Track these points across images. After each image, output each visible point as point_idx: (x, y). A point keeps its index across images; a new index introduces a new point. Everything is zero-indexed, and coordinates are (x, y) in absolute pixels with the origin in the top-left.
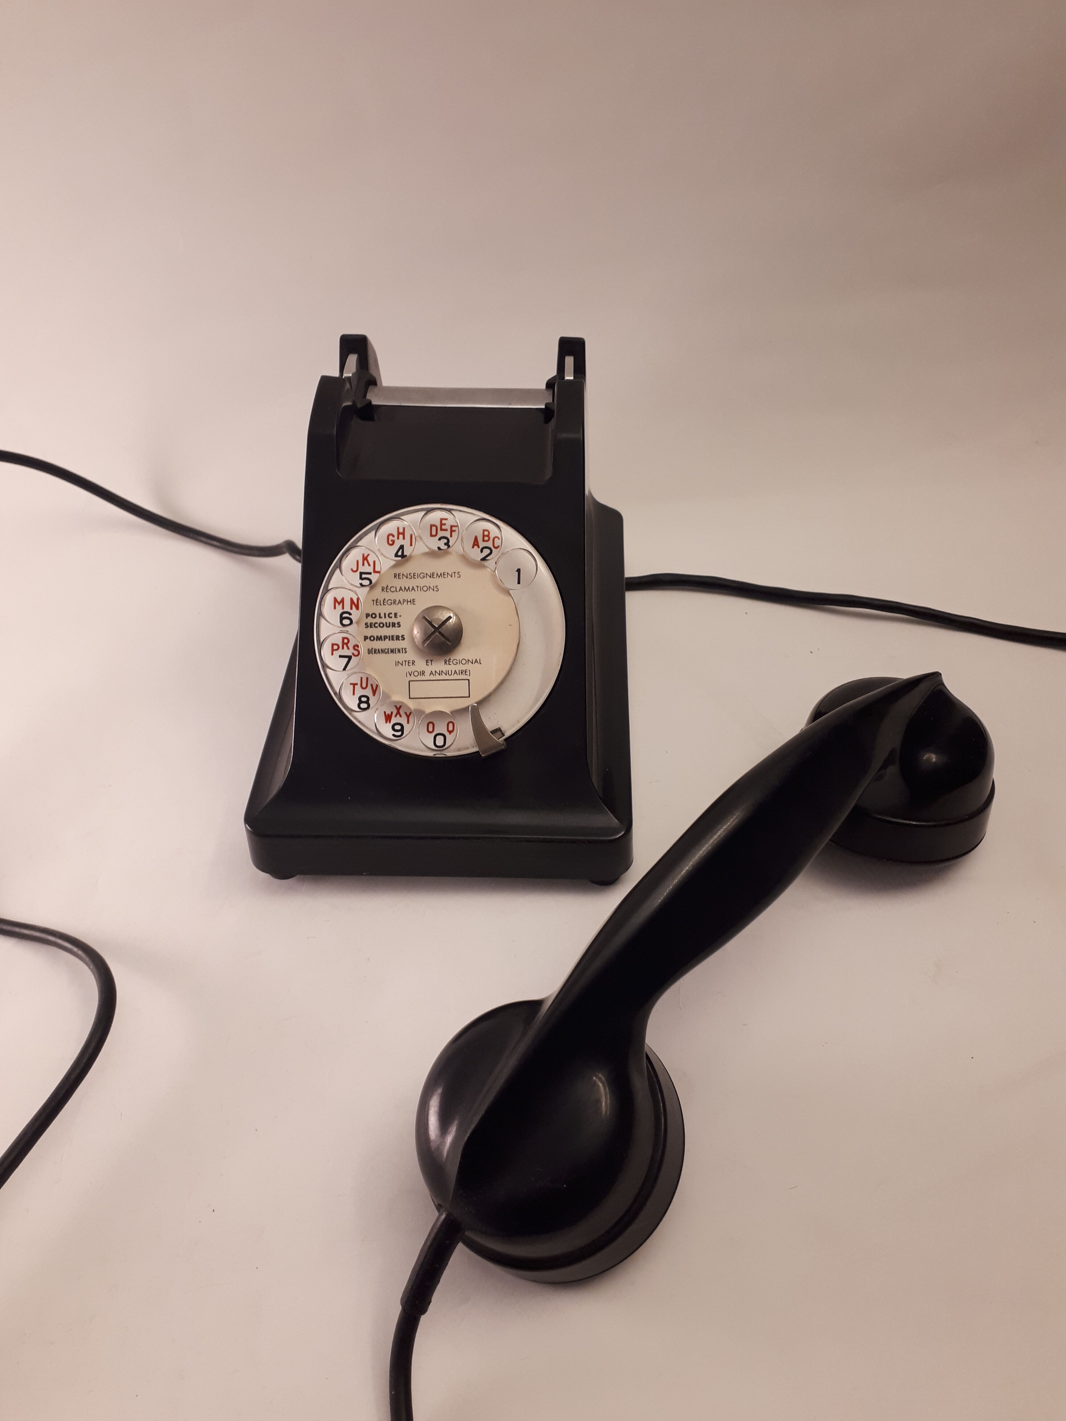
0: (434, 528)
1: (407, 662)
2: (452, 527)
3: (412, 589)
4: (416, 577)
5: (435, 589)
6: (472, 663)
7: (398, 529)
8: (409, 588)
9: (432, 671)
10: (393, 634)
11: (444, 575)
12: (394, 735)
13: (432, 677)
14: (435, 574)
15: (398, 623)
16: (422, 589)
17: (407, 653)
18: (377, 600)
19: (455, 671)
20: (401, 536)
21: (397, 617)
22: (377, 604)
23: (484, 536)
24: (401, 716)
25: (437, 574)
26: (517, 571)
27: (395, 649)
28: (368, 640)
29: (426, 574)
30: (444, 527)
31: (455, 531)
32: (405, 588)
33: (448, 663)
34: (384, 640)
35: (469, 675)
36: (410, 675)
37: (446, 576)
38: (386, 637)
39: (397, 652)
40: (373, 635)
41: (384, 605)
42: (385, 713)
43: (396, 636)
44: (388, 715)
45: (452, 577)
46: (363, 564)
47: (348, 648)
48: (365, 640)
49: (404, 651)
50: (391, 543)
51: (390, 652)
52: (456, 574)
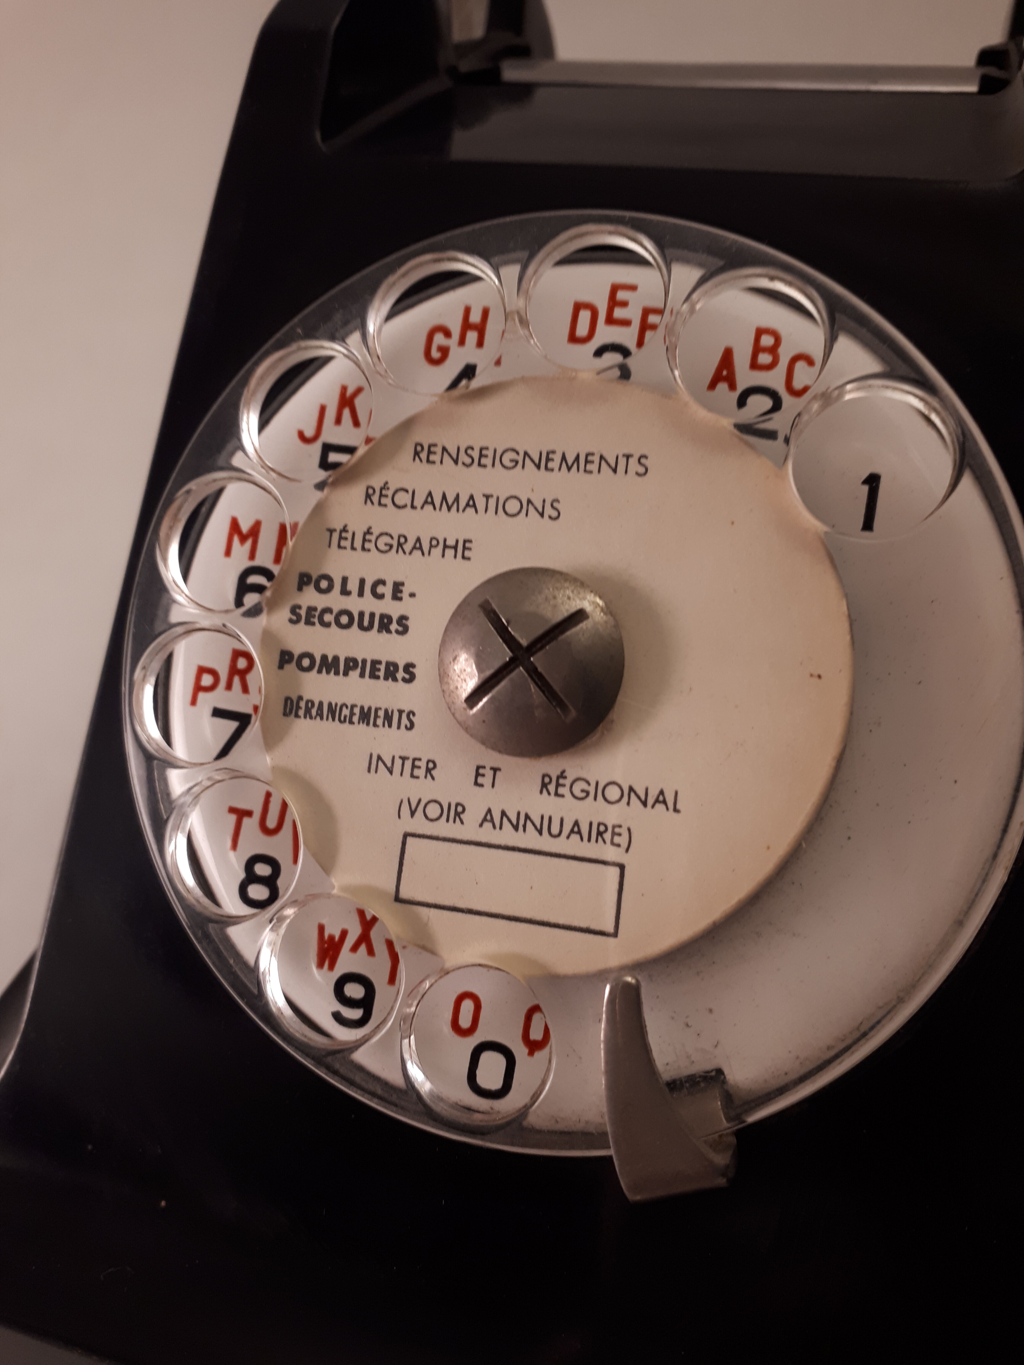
0: (584, 316)
1: (408, 764)
2: (646, 312)
3: (468, 505)
4: (487, 461)
5: (549, 511)
6: (645, 804)
7: (467, 311)
8: (457, 499)
9: (489, 811)
10: (376, 657)
11: (587, 462)
12: (337, 1017)
13: (487, 834)
14: (557, 458)
15: (402, 620)
16: (501, 507)
17: (414, 730)
18: (344, 529)
19: (576, 823)
20: (472, 336)
21: (400, 599)
22: (343, 543)
23: (757, 349)
24: (371, 952)
25: (564, 458)
26: (865, 482)
27: (377, 710)
28: (291, 668)
29: (526, 454)
30: (619, 313)
31: (654, 327)
32: (444, 497)
33: (552, 788)
34: (346, 674)
35: (627, 850)
36: (413, 813)
37: (593, 467)
38: (351, 664)
39: (379, 721)
40: (310, 650)
41: (363, 548)
42: (321, 928)
43: (388, 664)
44: (331, 937)
45: (615, 471)
46: (338, 421)
47: (245, 689)
48: (281, 667)
49: (405, 721)
50: (435, 354)
51: (355, 719)
52: (633, 461)
